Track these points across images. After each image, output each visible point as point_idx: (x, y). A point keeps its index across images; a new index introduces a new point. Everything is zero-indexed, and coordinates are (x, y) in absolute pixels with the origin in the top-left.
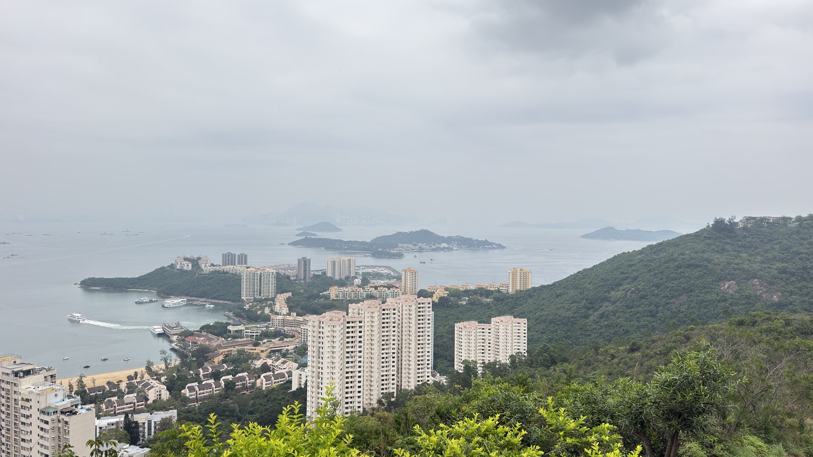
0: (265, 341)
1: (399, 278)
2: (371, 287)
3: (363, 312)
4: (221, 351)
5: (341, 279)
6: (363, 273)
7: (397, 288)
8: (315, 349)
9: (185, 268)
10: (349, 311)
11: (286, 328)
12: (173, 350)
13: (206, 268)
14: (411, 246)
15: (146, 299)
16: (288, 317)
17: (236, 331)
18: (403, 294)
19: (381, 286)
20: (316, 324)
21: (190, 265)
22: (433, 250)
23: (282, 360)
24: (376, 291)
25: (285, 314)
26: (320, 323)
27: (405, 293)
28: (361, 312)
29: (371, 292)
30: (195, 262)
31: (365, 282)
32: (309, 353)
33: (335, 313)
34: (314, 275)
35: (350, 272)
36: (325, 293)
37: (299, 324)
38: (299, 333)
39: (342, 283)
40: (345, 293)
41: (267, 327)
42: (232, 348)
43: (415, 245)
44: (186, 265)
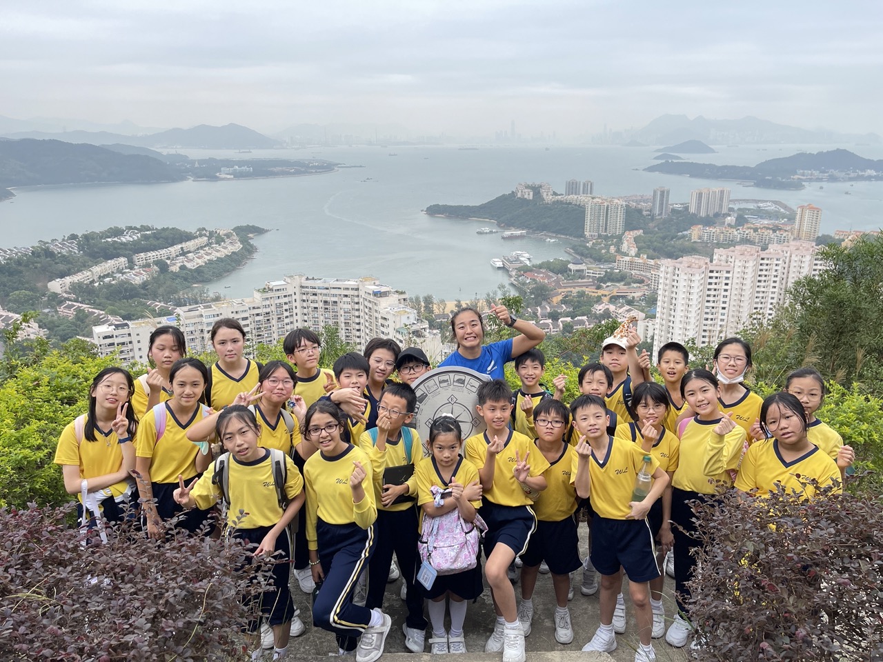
0: (609, 284)
1: (791, 218)
2: (748, 228)
3: (732, 260)
4: (560, 290)
5: (708, 215)
6: (739, 209)
7: (786, 231)
8: (666, 299)
9: (526, 196)
10: (714, 258)
11: (633, 272)
12: (512, 284)
13: (548, 198)
14: (816, 173)
15: (487, 230)
16: (637, 258)
17: (577, 271)
18: (794, 239)
19: (764, 227)
20: (670, 270)
21: (531, 193)
22: (851, 179)
23: (627, 307)
24: (754, 235)
25: (634, 255)
26: (675, 269)
27: (798, 238)
28: (730, 259)
29: (747, 234)
30: (536, 190)
31: (741, 221)
32: (659, 304)
33: (696, 258)
34: (673, 210)
35: (721, 206)
36: (685, 233)
37: (649, 268)
38: (649, 279)
39: (708, 222)
40: (712, 234)
41: (611, 268)
42: (572, 289)
43: (824, 172)
44: (527, 193)
